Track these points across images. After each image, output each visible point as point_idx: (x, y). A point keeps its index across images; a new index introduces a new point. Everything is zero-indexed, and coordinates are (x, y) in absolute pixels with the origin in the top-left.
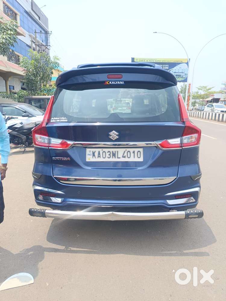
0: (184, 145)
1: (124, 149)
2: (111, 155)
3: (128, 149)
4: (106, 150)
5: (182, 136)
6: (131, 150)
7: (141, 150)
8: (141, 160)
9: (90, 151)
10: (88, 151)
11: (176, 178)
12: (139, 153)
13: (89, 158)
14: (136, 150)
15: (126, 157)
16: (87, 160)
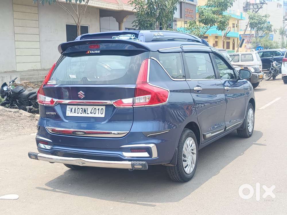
0: (136, 104)
1: (92, 107)
2: (83, 111)
3: (95, 107)
4: (80, 107)
5: (135, 96)
6: (97, 107)
7: (104, 107)
8: (103, 116)
9: (69, 108)
10: (68, 108)
11: (129, 133)
12: (102, 110)
13: (69, 114)
14: (100, 107)
15: (93, 113)
16: (67, 115)
